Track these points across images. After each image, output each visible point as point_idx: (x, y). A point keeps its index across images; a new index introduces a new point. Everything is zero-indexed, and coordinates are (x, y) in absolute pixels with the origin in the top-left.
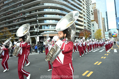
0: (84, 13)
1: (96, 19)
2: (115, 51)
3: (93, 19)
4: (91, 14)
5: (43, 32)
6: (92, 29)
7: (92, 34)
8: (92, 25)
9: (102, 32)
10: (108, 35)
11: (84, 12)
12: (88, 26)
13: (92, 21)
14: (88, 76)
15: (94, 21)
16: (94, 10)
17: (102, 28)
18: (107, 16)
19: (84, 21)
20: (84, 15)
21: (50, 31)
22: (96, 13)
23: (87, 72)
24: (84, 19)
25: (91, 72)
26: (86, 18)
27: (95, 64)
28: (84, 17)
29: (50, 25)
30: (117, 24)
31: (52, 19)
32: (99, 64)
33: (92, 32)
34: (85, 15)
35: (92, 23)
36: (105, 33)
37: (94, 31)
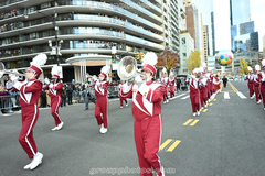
0: (164, 14)
1: (191, 29)
2: (227, 96)
3: (185, 29)
4: (179, 16)
5: (72, 55)
6: (182, 49)
7: (182, 62)
8: (181, 41)
9: (202, 57)
10: (213, 64)
11: (165, 10)
12: (174, 42)
13: (182, 32)
14: (171, 149)
15: (187, 31)
16: (187, 8)
17: (201, 49)
18: (212, 21)
19: (166, 32)
20: (166, 19)
21: (87, 53)
22: (190, 14)
23: (169, 141)
24: (166, 27)
25: (178, 142)
26: (169, 25)
27: (186, 124)
28: (165, 23)
29: (87, 39)
30: (232, 39)
31: (93, 26)
32: (192, 125)
33: (182, 57)
34: (168, 17)
35: (181, 36)
36: (209, 59)
37: (185, 54)
